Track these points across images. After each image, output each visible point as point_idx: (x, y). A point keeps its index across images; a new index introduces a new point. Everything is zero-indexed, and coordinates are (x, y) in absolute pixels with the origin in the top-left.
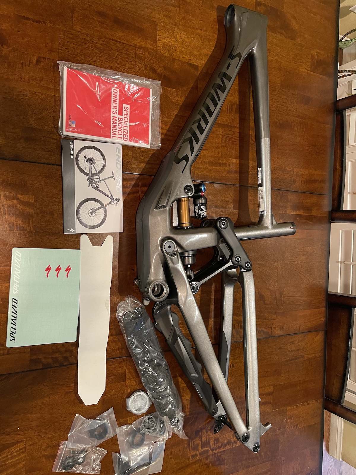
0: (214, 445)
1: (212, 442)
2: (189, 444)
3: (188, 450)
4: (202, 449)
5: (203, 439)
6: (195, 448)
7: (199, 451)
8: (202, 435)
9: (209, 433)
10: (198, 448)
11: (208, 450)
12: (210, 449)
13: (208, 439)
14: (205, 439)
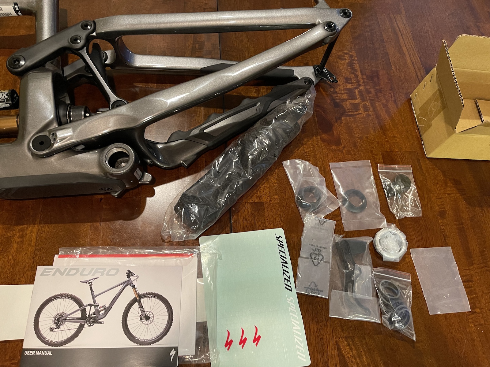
0: (353, 83)
1: (349, 86)
2: (351, 116)
3: (358, 116)
4: (357, 99)
5: (345, 98)
6: (356, 107)
7: (360, 102)
8: (340, 99)
9: (337, 90)
10: (356, 104)
11: (359, 91)
12: (357, 88)
13: (346, 91)
14: (345, 95)
